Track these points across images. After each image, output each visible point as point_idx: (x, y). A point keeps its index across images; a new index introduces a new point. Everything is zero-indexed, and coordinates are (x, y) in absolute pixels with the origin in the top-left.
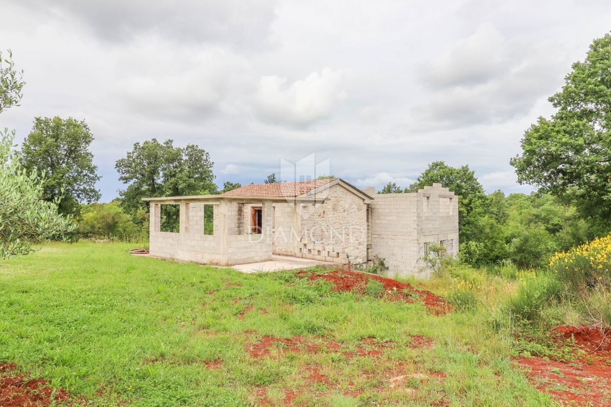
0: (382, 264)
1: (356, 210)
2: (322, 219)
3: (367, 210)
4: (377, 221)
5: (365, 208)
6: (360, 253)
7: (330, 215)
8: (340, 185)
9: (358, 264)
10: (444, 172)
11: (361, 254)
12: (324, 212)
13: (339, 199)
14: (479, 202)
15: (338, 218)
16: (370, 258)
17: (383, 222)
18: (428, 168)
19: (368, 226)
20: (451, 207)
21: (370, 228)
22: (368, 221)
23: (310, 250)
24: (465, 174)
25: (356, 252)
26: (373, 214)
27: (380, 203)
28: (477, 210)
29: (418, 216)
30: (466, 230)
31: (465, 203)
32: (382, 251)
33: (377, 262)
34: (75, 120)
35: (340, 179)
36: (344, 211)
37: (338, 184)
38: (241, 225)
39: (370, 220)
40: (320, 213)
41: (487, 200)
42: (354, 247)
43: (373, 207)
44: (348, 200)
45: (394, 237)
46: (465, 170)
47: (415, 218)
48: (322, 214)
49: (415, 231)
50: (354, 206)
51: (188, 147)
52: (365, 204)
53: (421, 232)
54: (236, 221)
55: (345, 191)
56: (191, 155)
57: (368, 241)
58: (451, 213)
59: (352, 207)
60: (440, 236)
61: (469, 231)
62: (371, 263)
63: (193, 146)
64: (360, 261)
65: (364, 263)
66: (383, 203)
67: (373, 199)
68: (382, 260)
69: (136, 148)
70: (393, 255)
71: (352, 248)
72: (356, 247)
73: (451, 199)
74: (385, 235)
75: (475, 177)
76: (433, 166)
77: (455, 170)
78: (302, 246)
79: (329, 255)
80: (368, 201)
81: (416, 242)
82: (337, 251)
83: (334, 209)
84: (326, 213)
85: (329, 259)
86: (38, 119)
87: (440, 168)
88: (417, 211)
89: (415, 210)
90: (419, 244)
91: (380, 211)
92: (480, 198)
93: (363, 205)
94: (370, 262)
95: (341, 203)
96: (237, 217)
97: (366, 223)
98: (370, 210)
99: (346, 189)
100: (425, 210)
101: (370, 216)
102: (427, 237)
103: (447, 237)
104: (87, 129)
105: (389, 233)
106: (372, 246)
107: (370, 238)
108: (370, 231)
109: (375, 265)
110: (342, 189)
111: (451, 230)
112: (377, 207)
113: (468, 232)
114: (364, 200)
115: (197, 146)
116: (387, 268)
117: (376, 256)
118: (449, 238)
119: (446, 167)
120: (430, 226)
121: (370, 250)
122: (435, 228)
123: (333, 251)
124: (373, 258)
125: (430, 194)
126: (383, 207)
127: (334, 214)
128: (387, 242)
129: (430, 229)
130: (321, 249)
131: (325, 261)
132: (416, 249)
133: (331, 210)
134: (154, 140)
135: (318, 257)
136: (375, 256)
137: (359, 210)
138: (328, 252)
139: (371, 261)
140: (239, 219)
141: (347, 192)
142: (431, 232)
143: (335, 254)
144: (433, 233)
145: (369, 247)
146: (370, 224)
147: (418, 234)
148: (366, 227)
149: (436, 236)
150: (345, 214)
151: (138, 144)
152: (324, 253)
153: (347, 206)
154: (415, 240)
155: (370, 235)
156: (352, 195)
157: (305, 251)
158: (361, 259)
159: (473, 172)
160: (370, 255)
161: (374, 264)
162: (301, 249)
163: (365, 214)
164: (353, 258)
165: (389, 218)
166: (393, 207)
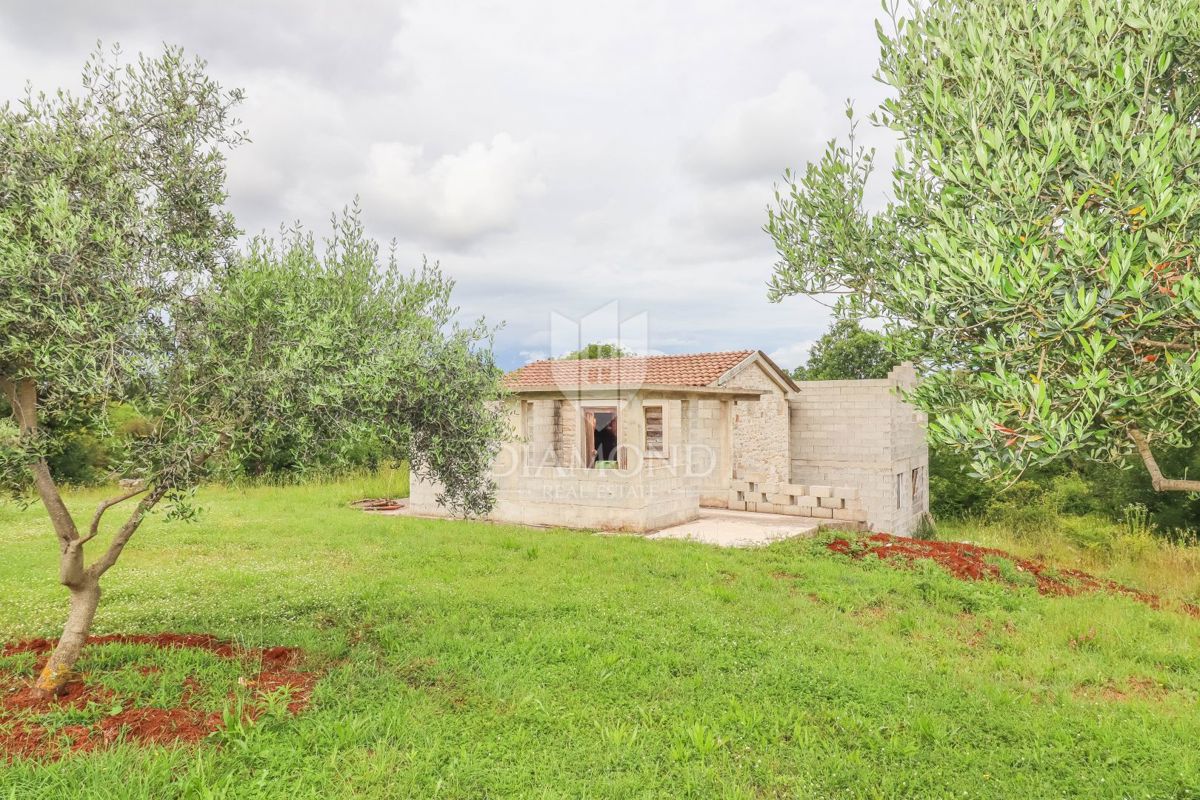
1: (775, 412)
2: (735, 431)
3: (790, 414)
5: (786, 408)
7: (745, 422)
8: (758, 364)
12: (737, 418)
15: (754, 428)
17: (818, 435)
18: (828, 332)
19: (789, 443)
23: (764, 495)
26: (799, 421)
27: (809, 399)
29: (891, 424)
35: (760, 353)
36: (762, 415)
37: (755, 362)
38: (559, 444)
43: (798, 406)
45: (840, 465)
47: (888, 428)
48: (735, 422)
49: (888, 452)
52: (786, 400)
54: (551, 437)
55: (763, 375)
59: (770, 406)
60: (912, 461)
66: (815, 399)
67: (800, 391)
74: (821, 460)
78: (745, 487)
79: (819, 504)
80: (791, 395)
81: (890, 473)
82: (839, 496)
83: (749, 411)
84: (740, 418)
85: (820, 511)
88: (891, 414)
89: (887, 412)
90: (893, 476)
91: (810, 414)
93: (785, 403)
96: (552, 429)
98: (794, 413)
99: (764, 370)
102: (900, 464)
103: (919, 464)
105: (831, 457)
110: (759, 372)
111: (921, 450)
112: (804, 406)
114: (785, 392)
120: (903, 442)
122: (908, 446)
123: (832, 497)
125: (902, 381)
126: (816, 406)
127: (749, 421)
128: (826, 475)
129: (903, 448)
131: (811, 516)
132: (889, 487)
133: (746, 412)
135: (790, 509)
137: (779, 412)
138: (819, 499)
140: (556, 433)
141: (765, 377)
142: (903, 453)
143: (835, 502)
144: (905, 456)
147: (893, 457)
148: (787, 446)
149: (908, 462)
150: (763, 420)
152: (806, 501)
153: (765, 405)
154: (887, 469)
157: (753, 496)
162: (740, 492)
163: (787, 419)
165: (831, 428)
166: (838, 407)
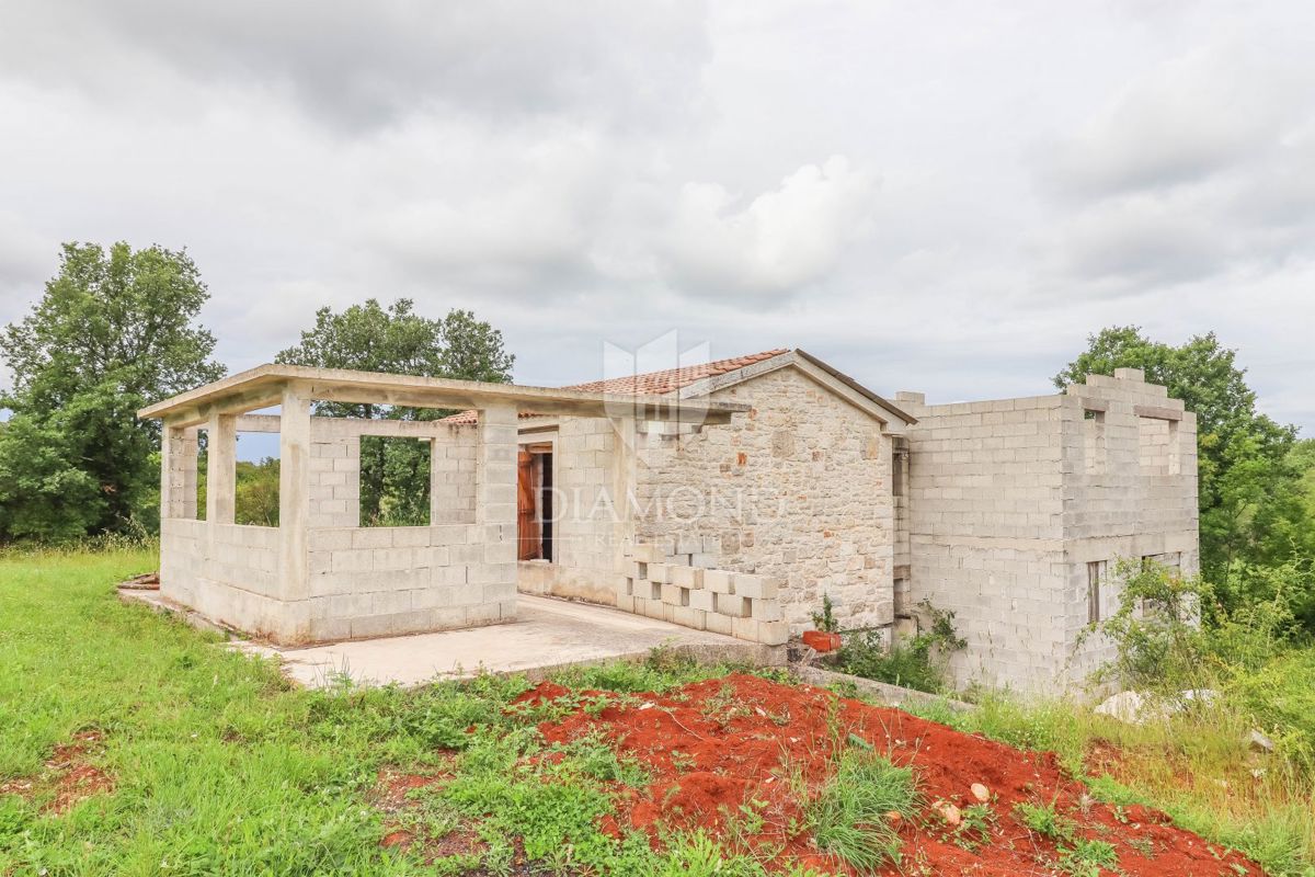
0: (944, 629)
1: (856, 454)
2: (736, 480)
3: (896, 457)
4: (929, 493)
5: (886, 450)
6: (870, 592)
7: (764, 467)
8: (801, 373)
9: (863, 630)
10: (1138, 356)
11: (872, 598)
12: (742, 458)
13: (797, 418)
14: (1251, 444)
15: (792, 478)
16: (906, 610)
17: (948, 494)
18: (1088, 350)
19: (898, 507)
20: (1176, 449)
21: (905, 514)
22: (896, 491)
23: (657, 585)
24: (1203, 360)
25: (858, 592)
26: (917, 471)
27: (936, 435)
28: (1250, 464)
29: (1068, 474)
30: (1213, 526)
31: (1209, 445)
32: (941, 588)
33: (928, 624)
34: (166, 251)
35: (799, 352)
36: (815, 456)
37: (791, 367)
39: (905, 490)
40: (730, 460)
41: (1276, 435)
42: (851, 573)
43: (914, 447)
44: (828, 422)
45: (981, 544)
46: (1205, 347)
47: (1058, 480)
48: (734, 465)
49: (1059, 521)
50: (849, 442)
51: (451, 318)
52: (885, 435)
53: (1077, 525)
55: (818, 392)
56: (456, 339)
57: (898, 555)
58: (1174, 469)
59: (841, 444)
60: (1141, 541)
61: (1221, 527)
62: (908, 628)
63: (461, 313)
64: (870, 618)
65: (886, 625)
66: (945, 434)
67: (914, 421)
68: (945, 616)
69: (321, 323)
70: (982, 600)
71: (841, 578)
72: (860, 573)
73: (1173, 422)
74: (953, 535)
75: (1236, 365)
76: (1102, 342)
77: (1170, 352)
78: (635, 572)
79: (716, 610)
80: (895, 427)
81: (1060, 558)
82: (742, 592)
83: (778, 449)
84: (750, 460)
85: (716, 621)
86: (70, 249)
87: (1125, 346)
88: (1064, 455)
89: (1057, 453)
90: (1072, 565)
91: (936, 458)
92: (1253, 429)
93: (882, 439)
94: (904, 621)
95: (803, 430)
97: (889, 499)
98: (903, 457)
99: (820, 384)
100: (1090, 453)
101: (904, 477)
102: (1099, 544)
103: (1163, 544)
104: (192, 271)
105: (969, 530)
106: (913, 570)
107: (905, 548)
108: (904, 525)
109: (922, 634)
110: (808, 386)
111: (1174, 523)
112: (928, 446)
113: (1218, 532)
114: (883, 424)
115: (470, 314)
116: (963, 644)
117: (925, 605)
118: (1171, 548)
119: (1143, 344)
120: (1107, 508)
121: (905, 586)
122: (1125, 514)
123: (732, 592)
124: (917, 609)
125: (1107, 402)
126: (946, 446)
127: (778, 466)
128: (961, 560)
129: (1107, 517)
130: (689, 583)
131: (705, 629)
132: (1059, 583)
133: (768, 451)
134: (371, 302)
135: (681, 613)
136: (920, 605)
137: (866, 455)
138: (715, 594)
139: (908, 618)
141: (826, 395)
142: (1109, 526)
143: (736, 604)
144: (1116, 531)
145: (904, 574)
146: (905, 501)
147: (1068, 532)
148: (890, 511)
149: (1128, 541)
150: (819, 466)
151: (327, 311)
152: (700, 599)
153: (824, 442)
154: (1055, 552)
155: (905, 535)
156: (843, 407)
157: (643, 588)
158: (875, 614)
159: (1231, 355)
160: (905, 598)
161: (919, 628)
162: (631, 580)
163: (888, 468)
164: (847, 609)
165: (968, 481)
166: (979, 446)
